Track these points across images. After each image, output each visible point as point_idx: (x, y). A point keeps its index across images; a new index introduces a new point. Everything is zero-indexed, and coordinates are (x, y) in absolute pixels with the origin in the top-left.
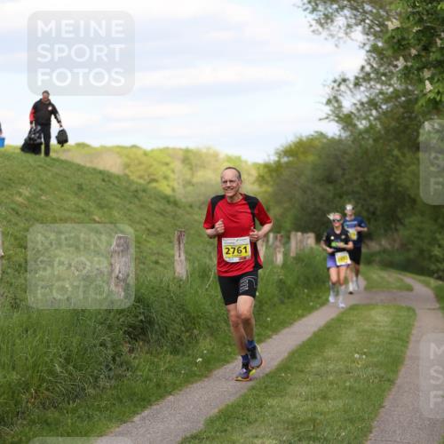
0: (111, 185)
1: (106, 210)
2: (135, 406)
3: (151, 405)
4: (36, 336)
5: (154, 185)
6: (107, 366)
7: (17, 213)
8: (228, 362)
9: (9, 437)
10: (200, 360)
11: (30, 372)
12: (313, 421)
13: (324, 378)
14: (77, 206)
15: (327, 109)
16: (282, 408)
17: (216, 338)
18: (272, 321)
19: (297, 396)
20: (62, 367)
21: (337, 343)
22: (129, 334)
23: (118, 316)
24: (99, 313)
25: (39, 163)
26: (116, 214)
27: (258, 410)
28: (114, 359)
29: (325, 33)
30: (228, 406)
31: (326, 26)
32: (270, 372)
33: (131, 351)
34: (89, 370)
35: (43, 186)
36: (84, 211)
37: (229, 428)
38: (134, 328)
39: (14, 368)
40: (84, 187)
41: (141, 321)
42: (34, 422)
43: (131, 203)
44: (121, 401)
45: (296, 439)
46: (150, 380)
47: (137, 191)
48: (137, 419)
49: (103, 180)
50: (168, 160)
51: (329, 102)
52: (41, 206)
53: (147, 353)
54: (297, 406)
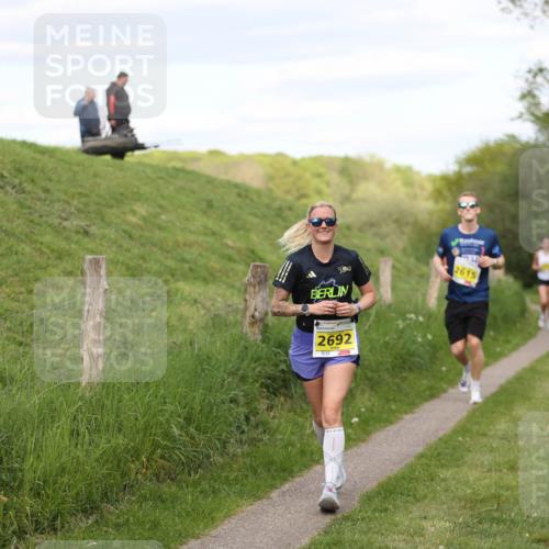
0: (248, 201)
1: (242, 232)
2: (273, 478)
3: (293, 477)
4: (148, 391)
5: (304, 201)
6: (238, 427)
7: (131, 237)
8: (391, 423)
9: (113, 518)
10: (355, 420)
11: (141, 435)
12: (497, 497)
13: (512, 444)
14: (206, 227)
15: (521, 107)
16: (459, 482)
17: (377, 392)
18: (448, 371)
19: (477, 466)
20: (181, 428)
21: (529, 399)
22: (267, 387)
23: (253, 365)
24: (230, 361)
25: (159, 175)
26: (255, 238)
27: (428, 483)
28: (247, 419)
29: (517, 12)
30: (390, 478)
31: (518, 3)
32: (445, 435)
33: (270, 408)
34: (216, 433)
35: (163, 203)
36: (214, 234)
37: (390, 507)
38: (274, 379)
39: (120, 430)
40: (215, 203)
41: (283, 371)
42: (145, 499)
43: (273, 223)
44: (255, 472)
45: (475, 521)
46: (293, 445)
47: (280, 209)
48: (274, 494)
49: (239, 195)
50: (322, 170)
51: (523, 97)
52: (160, 228)
53: (290, 411)
54: (479, 479)
